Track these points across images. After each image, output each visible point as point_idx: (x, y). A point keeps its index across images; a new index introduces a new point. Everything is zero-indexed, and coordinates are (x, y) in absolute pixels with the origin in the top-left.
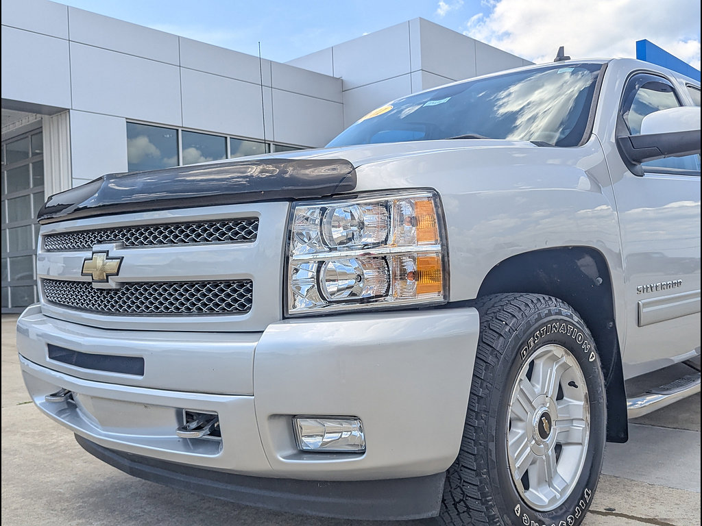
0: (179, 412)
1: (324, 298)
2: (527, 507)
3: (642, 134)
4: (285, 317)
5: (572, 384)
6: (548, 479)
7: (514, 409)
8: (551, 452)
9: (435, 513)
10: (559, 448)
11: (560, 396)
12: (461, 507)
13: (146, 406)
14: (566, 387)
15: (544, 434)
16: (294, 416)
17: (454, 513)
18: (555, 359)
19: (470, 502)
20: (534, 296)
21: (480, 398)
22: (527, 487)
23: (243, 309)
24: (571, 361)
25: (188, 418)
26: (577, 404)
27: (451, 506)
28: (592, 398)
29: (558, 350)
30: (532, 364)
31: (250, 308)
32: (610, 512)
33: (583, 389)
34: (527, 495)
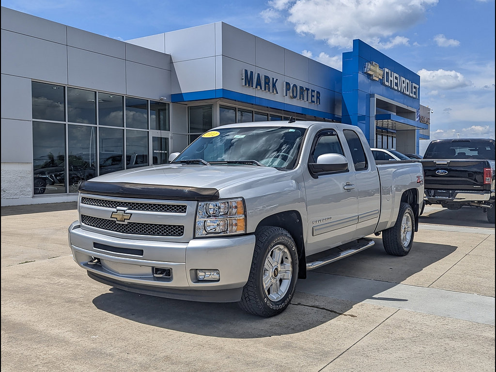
0: (153, 268)
1: (206, 231)
2: (268, 299)
3: (317, 163)
4: (194, 238)
5: (286, 258)
6: (277, 291)
7: (266, 266)
8: (278, 282)
9: (239, 300)
10: (281, 280)
11: (282, 262)
12: (247, 299)
13: (141, 266)
14: (284, 259)
15: (276, 276)
16: (197, 269)
17: (245, 301)
18: (280, 249)
19: (250, 297)
20: (276, 228)
21: (255, 263)
22: (269, 294)
23: (180, 235)
24: (286, 250)
25: (156, 270)
26: (288, 265)
27: (244, 299)
28: (293, 263)
29: (282, 247)
30: (272, 252)
31: (183, 235)
32: (299, 304)
33: (290, 259)
34: (269, 296)
